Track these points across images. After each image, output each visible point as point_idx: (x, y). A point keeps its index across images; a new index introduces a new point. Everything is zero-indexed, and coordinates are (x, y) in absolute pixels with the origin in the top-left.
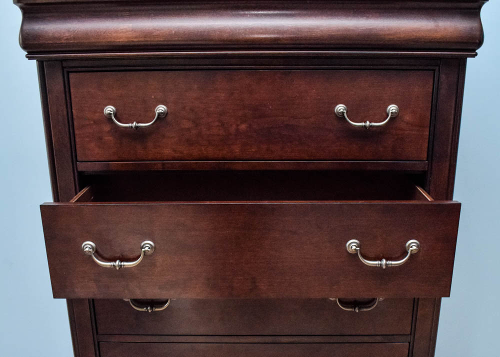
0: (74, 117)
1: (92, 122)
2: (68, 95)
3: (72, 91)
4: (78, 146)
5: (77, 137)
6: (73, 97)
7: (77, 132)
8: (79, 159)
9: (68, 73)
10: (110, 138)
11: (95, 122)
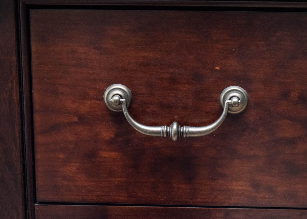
0: (36, 106)
1: (76, 119)
2: (24, 57)
3: (33, 49)
4: (39, 170)
5: (38, 149)
6: (34, 62)
7: (39, 139)
8: (41, 196)
9: (28, 8)
10: (113, 154)
11: (82, 119)
